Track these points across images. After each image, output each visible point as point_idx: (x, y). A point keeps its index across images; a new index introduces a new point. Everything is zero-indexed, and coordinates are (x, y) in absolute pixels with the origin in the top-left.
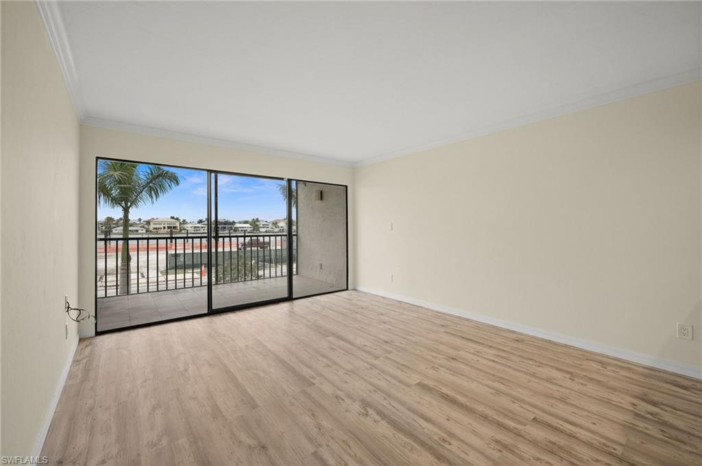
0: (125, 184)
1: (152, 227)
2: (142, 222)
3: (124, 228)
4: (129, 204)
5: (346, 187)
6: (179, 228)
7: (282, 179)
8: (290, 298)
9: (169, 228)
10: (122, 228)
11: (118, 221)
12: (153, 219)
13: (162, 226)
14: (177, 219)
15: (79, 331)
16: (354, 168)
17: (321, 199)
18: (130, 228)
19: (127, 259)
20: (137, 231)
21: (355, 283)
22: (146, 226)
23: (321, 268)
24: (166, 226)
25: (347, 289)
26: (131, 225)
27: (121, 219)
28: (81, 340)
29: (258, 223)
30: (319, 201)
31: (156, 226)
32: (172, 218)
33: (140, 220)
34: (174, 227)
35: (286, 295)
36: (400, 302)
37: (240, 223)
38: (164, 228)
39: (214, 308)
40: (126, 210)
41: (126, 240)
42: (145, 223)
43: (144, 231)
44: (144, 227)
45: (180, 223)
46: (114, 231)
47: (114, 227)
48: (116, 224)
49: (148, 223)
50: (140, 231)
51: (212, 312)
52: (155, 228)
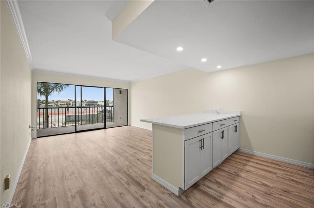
0: (45, 86)
1: (59, 104)
2: (54, 102)
3: (46, 104)
4: (48, 95)
5: (127, 89)
6: (72, 104)
7: (102, 87)
8: (105, 128)
9: (67, 104)
10: (45, 104)
11: (43, 101)
12: (59, 100)
13: (64, 104)
14: (71, 100)
15: (32, 136)
16: (130, 83)
17: (121, 93)
18: (49, 105)
19: (47, 117)
20: (52, 106)
21: (130, 123)
22: (56, 104)
23: (121, 118)
24: (66, 103)
25: (127, 125)
26: (49, 103)
27: (44, 100)
28: (32, 139)
29: (109, 102)
30: (120, 94)
31: (61, 104)
32: (69, 100)
33: (53, 101)
34: (70, 104)
35: (104, 127)
36: (142, 128)
37: (100, 102)
38: (65, 104)
39: (77, 130)
40: (47, 97)
41: (47, 108)
42: (56, 102)
43: (55, 106)
44: (55, 104)
45: (73, 102)
46: (41, 106)
47: (41, 104)
48: (41, 103)
49: (57, 102)
50: (53, 106)
51: (76, 132)
52: (60, 105)
